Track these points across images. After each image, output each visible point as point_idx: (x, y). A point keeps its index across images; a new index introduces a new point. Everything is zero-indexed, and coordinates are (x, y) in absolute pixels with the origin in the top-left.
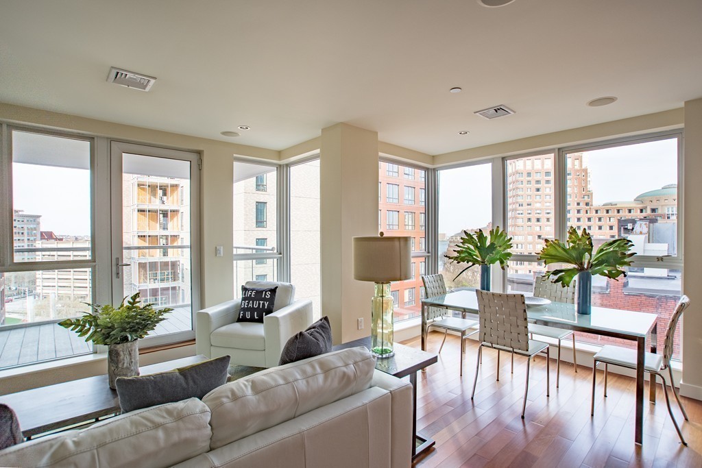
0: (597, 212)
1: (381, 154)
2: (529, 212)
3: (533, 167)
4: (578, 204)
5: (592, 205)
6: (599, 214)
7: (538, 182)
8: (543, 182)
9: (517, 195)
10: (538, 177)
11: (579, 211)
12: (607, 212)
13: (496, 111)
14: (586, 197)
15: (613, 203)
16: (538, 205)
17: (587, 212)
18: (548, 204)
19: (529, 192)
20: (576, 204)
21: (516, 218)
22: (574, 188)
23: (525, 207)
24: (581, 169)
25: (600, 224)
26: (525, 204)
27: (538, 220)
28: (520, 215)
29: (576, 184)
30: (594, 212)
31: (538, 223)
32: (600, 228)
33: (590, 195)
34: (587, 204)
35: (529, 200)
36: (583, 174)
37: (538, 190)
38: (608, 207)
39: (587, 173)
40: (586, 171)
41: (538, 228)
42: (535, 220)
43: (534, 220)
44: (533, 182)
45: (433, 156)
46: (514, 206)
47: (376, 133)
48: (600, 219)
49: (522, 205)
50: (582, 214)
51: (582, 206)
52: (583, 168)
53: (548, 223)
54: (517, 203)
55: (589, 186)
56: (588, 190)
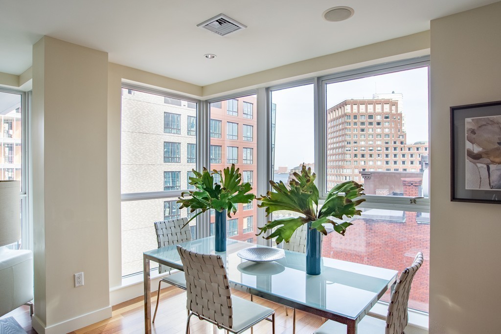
0: (409, 149)
1: (123, 80)
2: (356, 149)
3: (359, 110)
4: (395, 143)
5: (405, 144)
6: (412, 151)
7: (363, 123)
8: (367, 124)
9: (346, 134)
10: (363, 119)
11: (395, 149)
12: (418, 149)
13: (220, 23)
14: (401, 137)
15: (422, 142)
16: (363, 143)
17: (402, 150)
18: (371, 143)
19: (355, 132)
20: (393, 143)
21: (345, 154)
22: (391, 130)
23: (352, 144)
24: (397, 114)
25: (412, 159)
26: (352, 142)
27: (363, 156)
28: (348, 152)
29: (393, 126)
30: (407, 149)
31: (363, 158)
32: (412, 163)
33: (404, 135)
34: (402, 143)
35: (355, 139)
36: (399, 117)
37: (363, 130)
38: (418, 146)
39: (401, 117)
40: (400, 115)
41: (363, 163)
42: (361, 156)
43: (359, 156)
44: (359, 124)
45: (202, 87)
46: (343, 144)
47: (107, 53)
48: (412, 156)
49: (350, 143)
50: (398, 151)
51: (398, 144)
52: (399, 112)
53: (371, 158)
54: (346, 141)
55: (403, 128)
56: (403, 131)
